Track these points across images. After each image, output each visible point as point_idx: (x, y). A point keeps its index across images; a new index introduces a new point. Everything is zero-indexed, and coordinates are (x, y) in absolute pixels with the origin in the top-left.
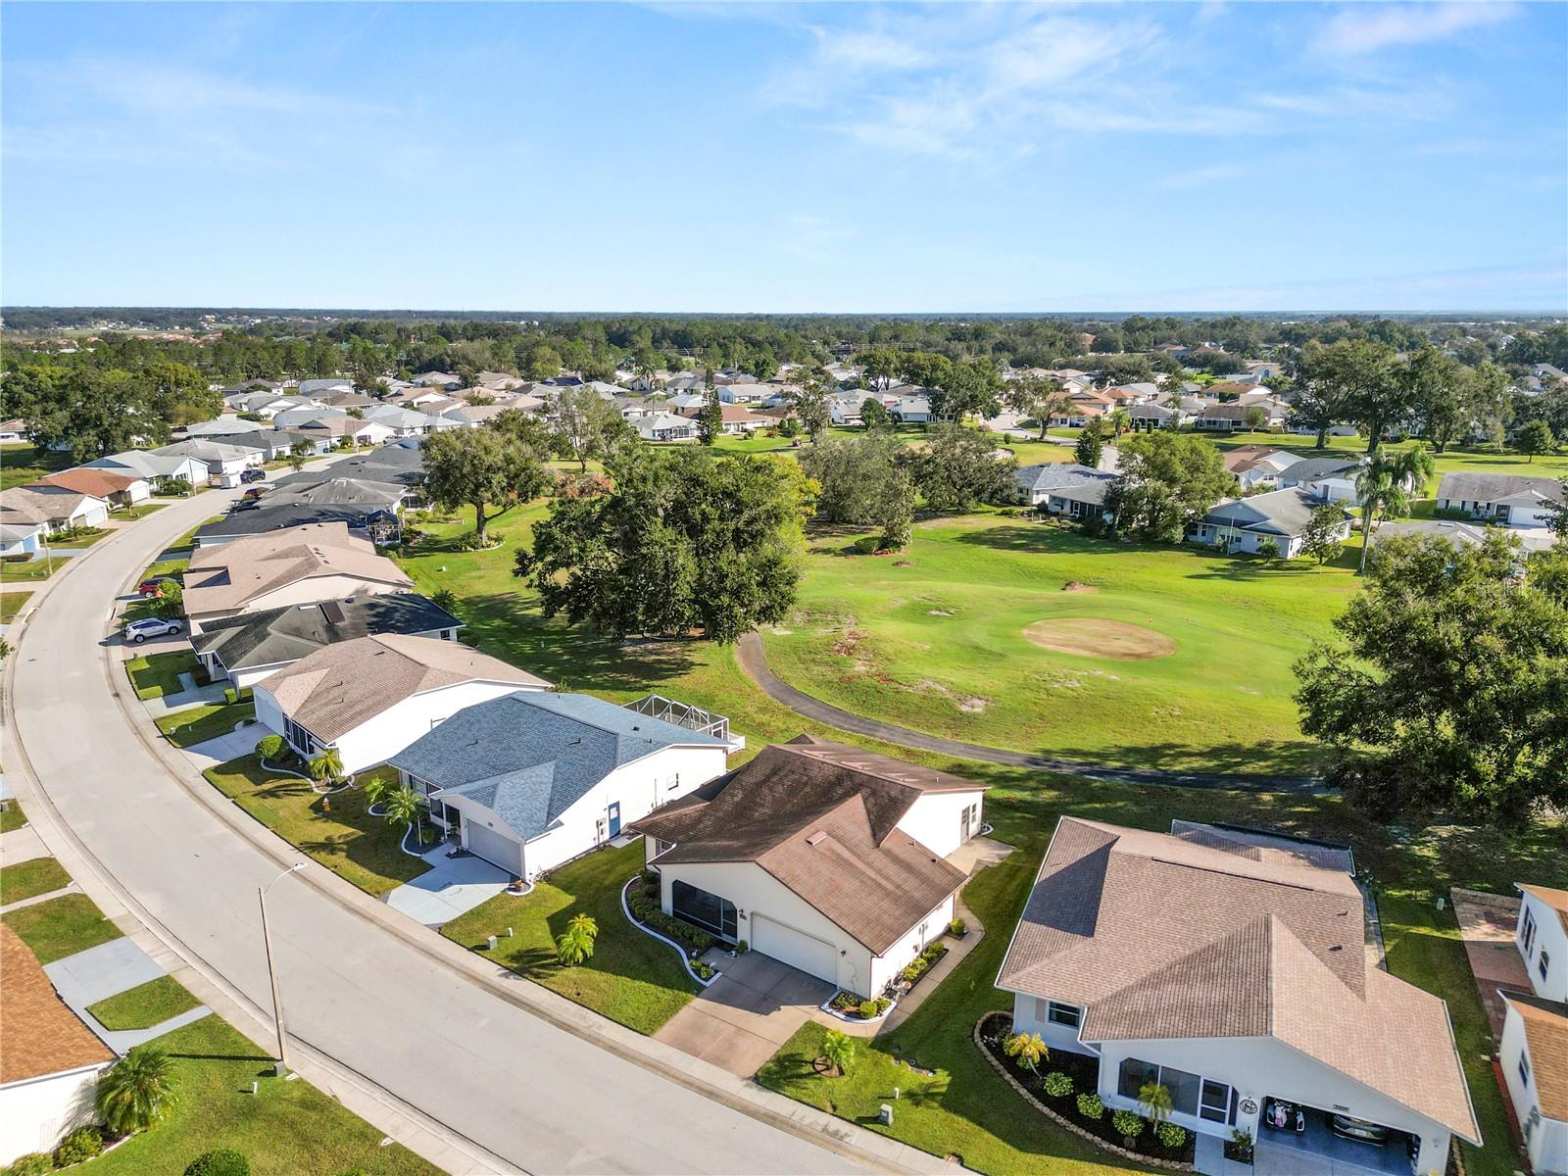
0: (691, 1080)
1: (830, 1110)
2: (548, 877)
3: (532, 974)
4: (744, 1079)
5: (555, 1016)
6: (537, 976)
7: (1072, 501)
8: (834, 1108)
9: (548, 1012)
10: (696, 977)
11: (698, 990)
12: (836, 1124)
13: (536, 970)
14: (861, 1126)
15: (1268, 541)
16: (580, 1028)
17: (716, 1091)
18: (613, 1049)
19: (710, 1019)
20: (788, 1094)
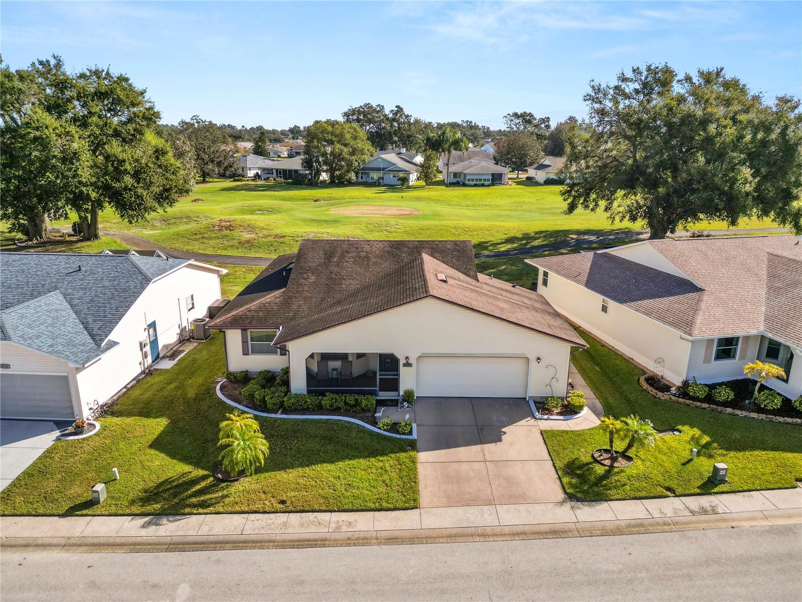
0: (519, 529)
1: (669, 493)
2: (108, 410)
3: (194, 506)
4: (562, 503)
5: (278, 538)
6: (204, 505)
7: (277, 170)
8: (669, 489)
9: (266, 537)
10: (398, 436)
11: (412, 446)
12: (694, 503)
13: (194, 500)
14: (710, 494)
15: (401, 175)
16: (328, 536)
17: (557, 527)
18: (393, 540)
19: (455, 466)
20: (617, 497)
